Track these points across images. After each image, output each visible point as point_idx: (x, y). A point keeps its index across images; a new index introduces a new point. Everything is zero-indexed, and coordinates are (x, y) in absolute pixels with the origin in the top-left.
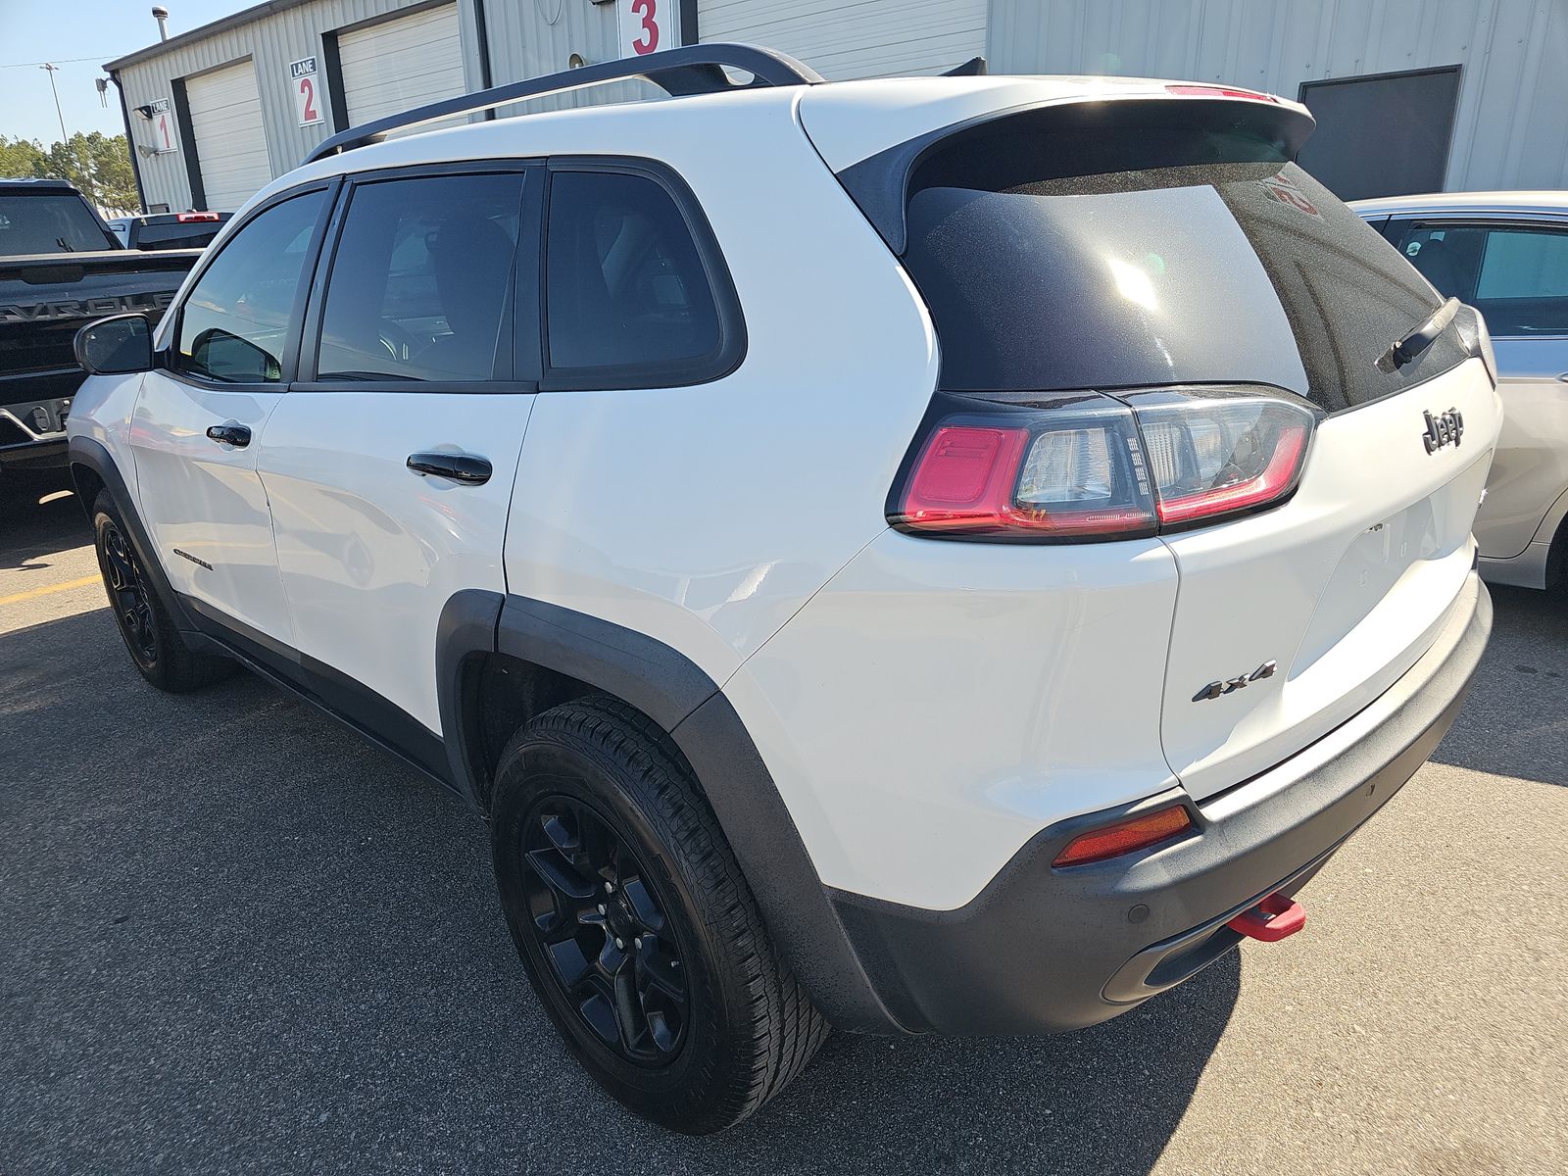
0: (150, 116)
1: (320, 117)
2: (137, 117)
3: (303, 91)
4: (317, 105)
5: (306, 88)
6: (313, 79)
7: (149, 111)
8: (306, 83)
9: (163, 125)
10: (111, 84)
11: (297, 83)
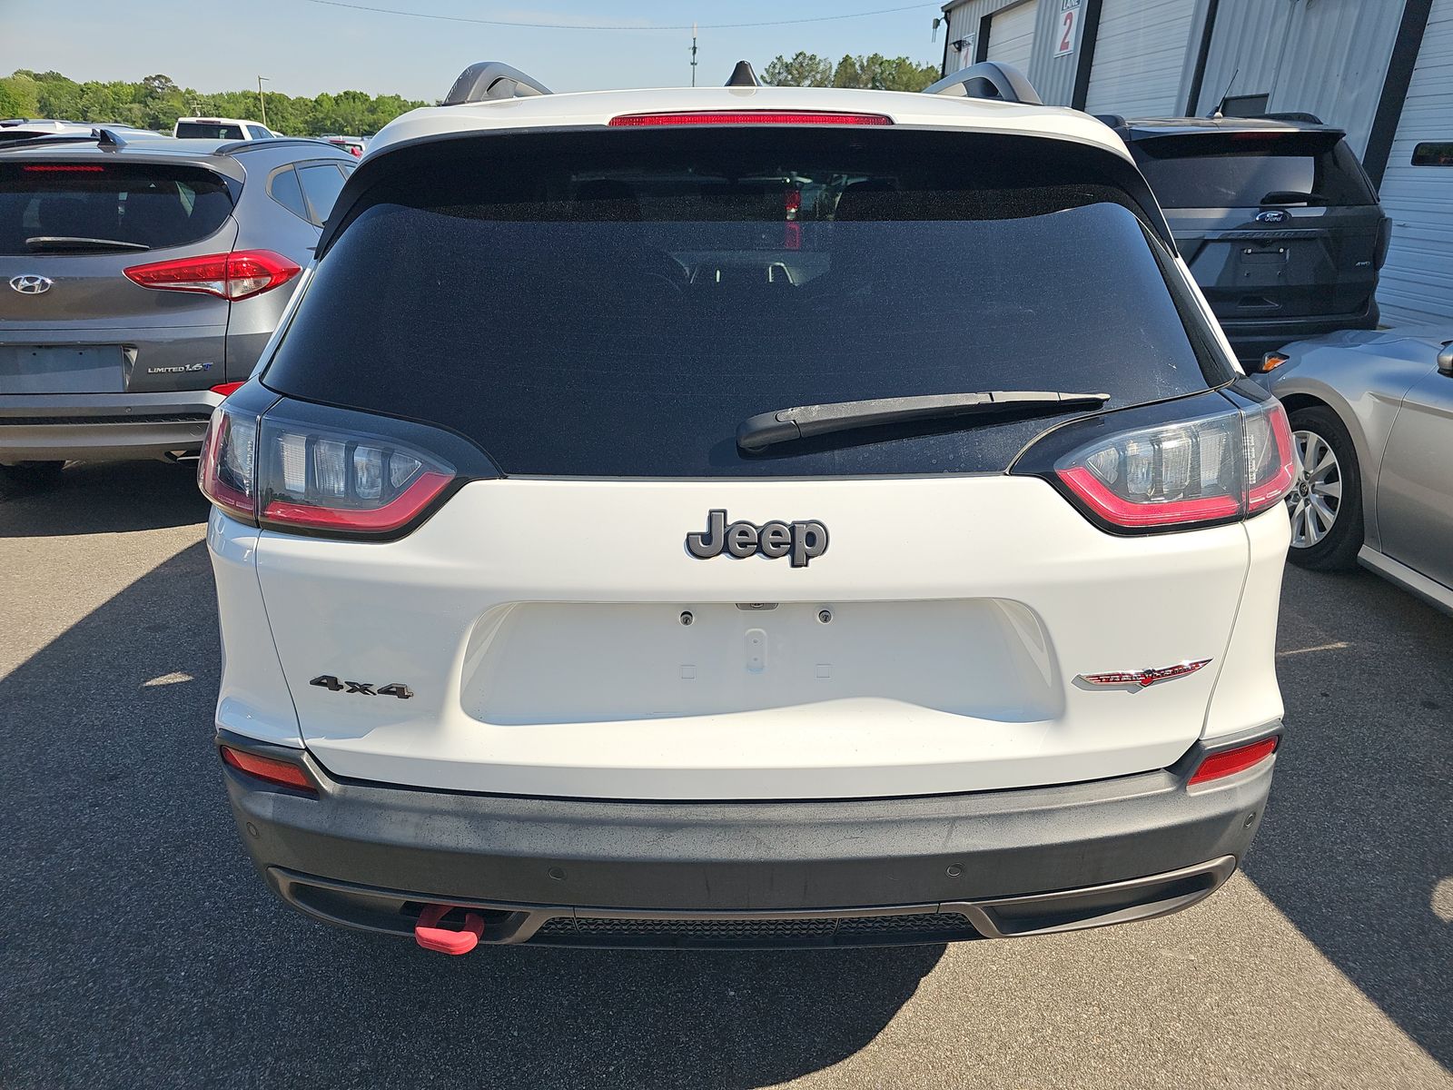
0: (959, 49)
1: (1071, 47)
2: (952, 48)
3: (1065, 24)
4: (1071, 38)
5: (1068, 21)
6: (1075, 12)
7: (960, 45)
8: (1070, 16)
9: (966, 57)
10: (943, 22)
11: (1063, 16)
